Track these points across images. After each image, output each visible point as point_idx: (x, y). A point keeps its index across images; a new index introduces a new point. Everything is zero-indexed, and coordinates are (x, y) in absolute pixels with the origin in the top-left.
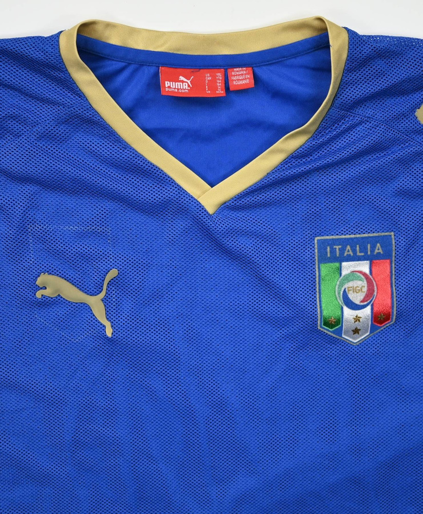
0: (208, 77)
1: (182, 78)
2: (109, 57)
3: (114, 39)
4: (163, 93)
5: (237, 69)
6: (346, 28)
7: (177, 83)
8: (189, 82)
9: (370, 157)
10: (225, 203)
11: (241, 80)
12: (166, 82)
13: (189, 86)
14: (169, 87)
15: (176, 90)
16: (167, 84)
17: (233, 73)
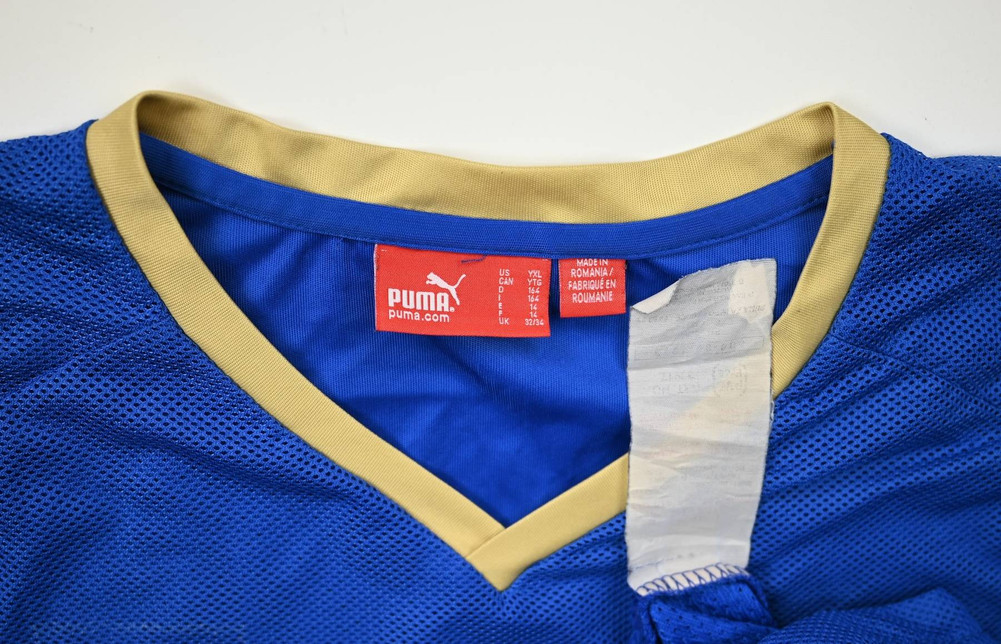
0: (504, 278)
1: (434, 279)
2: (236, 210)
3: (250, 163)
4: (381, 325)
5: (585, 263)
6: (887, 137)
7: (419, 294)
8: (452, 289)
9: (906, 459)
10: (536, 563)
11: (591, 292)
12: (391, 291)
13: (452, 302)
14: (399, 306)
15: (417, 316)
16: (394, 296)
17: (573, 273)
